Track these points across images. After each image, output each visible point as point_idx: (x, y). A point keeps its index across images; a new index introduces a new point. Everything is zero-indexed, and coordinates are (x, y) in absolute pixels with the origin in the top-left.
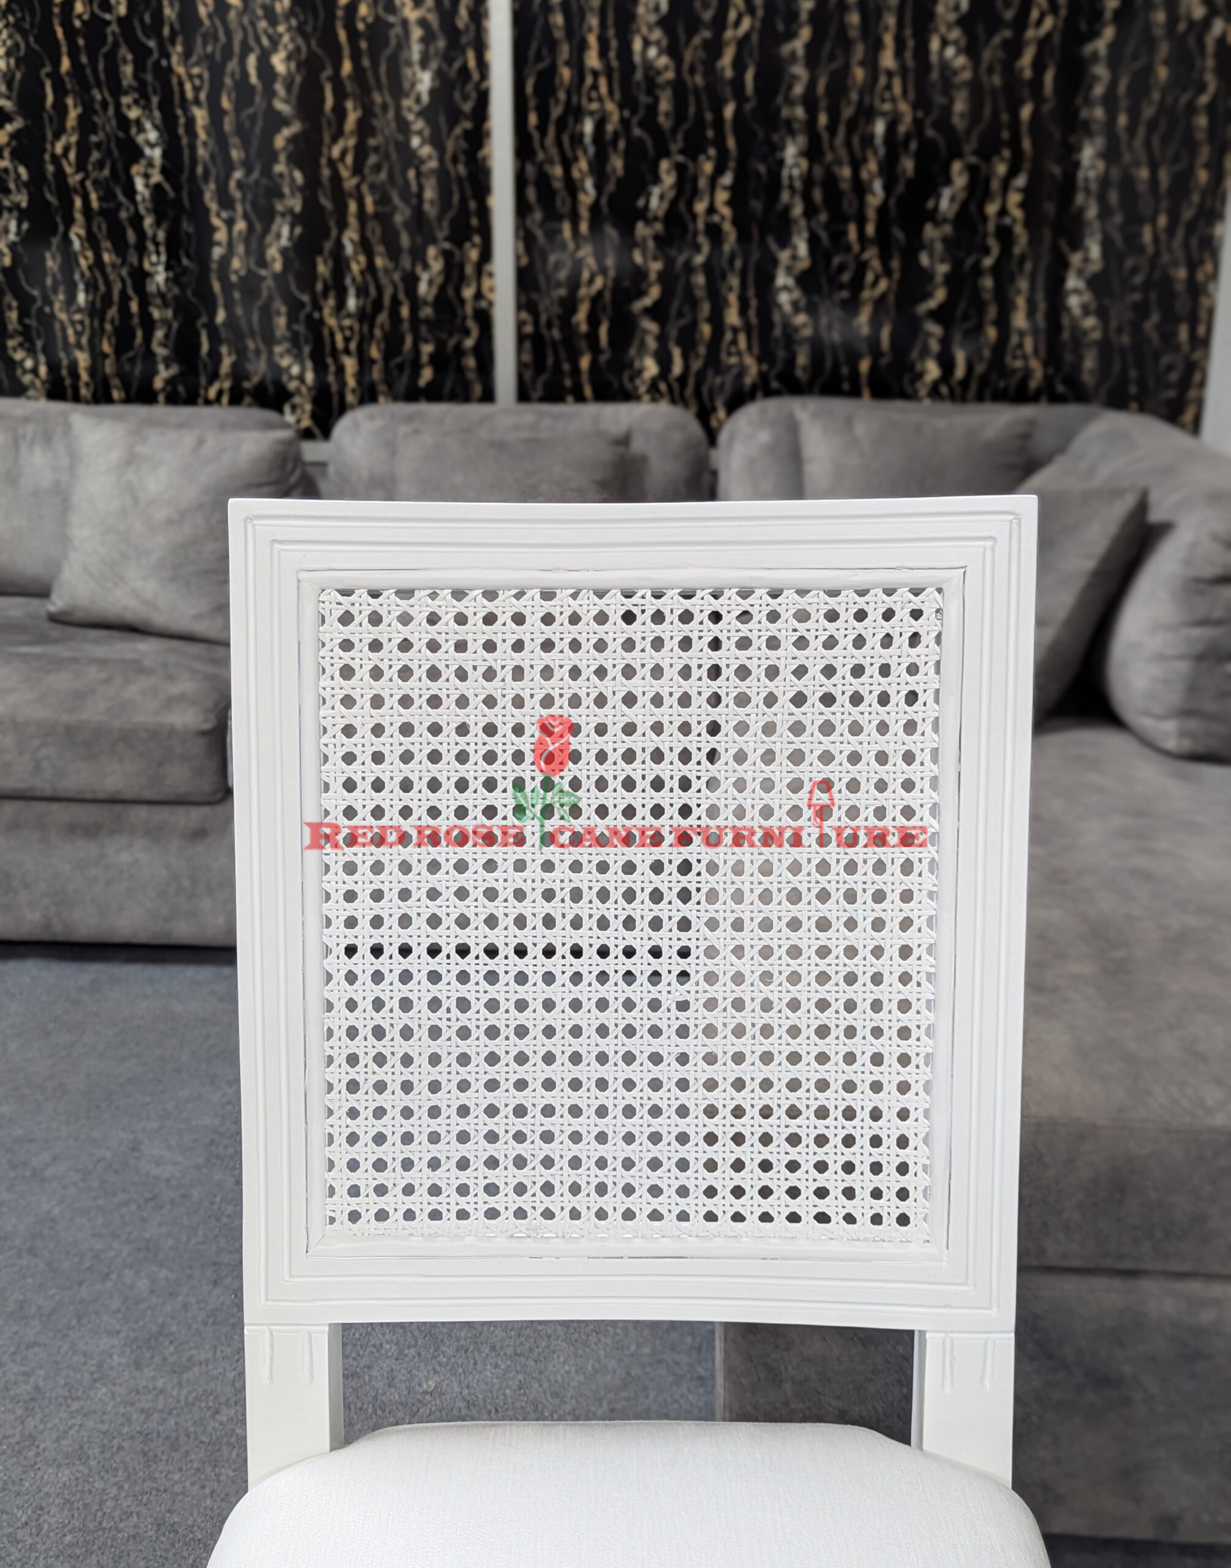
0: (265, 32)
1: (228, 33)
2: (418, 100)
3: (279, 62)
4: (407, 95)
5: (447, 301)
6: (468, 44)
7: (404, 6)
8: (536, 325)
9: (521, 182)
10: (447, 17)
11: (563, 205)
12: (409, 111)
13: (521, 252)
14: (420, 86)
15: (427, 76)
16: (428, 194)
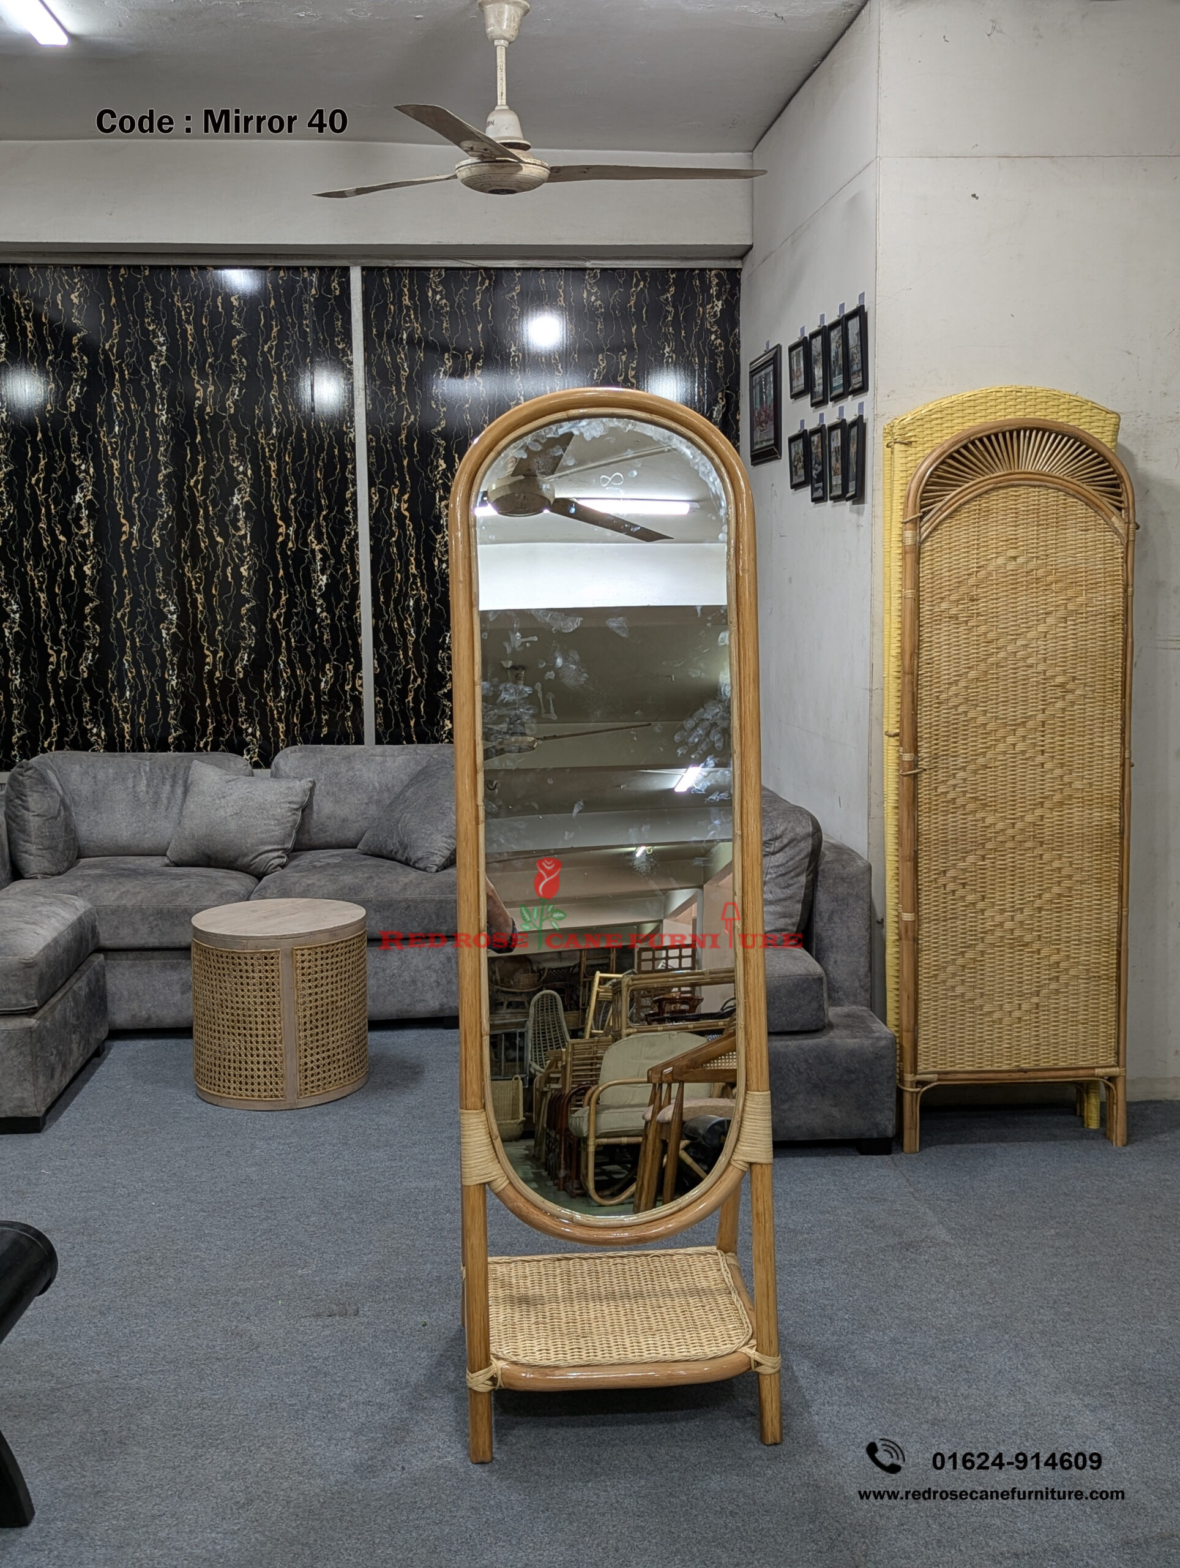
0: (237, 555)
1: (216, 556)
2: (320, 589)
3: (243, 570)
4: (314, 587)
5: (336, 692)
6: (347, 562)
7: (312, 542)
8: (385, 704)
9: (376, 630)
10: (336, 549)
11: (399, 642)
12: (315, 595)
13: (376, 666)
14: (321, 582)
15: (324, 578)
16: (325, 637)
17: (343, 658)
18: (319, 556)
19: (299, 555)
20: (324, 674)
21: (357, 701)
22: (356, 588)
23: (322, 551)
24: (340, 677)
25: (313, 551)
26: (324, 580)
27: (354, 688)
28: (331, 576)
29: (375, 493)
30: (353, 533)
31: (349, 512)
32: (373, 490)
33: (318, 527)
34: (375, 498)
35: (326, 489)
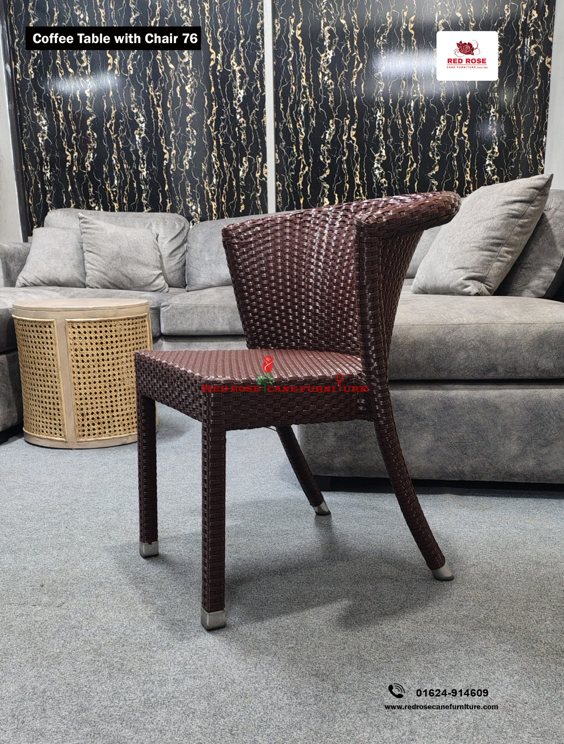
0: (183, 77)
1: (170, 79)
2: (239, 101)
3: (188, 89)
4: (235, 99)
5: (250, 179)
6: (257, 78)
7: (234, 65)
8: (283, 186)
9: (277, 131)
10: (250, 68)
11: (293, 139)
12: (236, 105)
13: (277, 158)
14: (239, 95)
15: (242, 92)
16: (243, 137)
17: (254, 153)
18: (238, 75)
19: (225, 75)
20: (242, 165)
21: (264, 185)
22: (263, 99)
23: (241, 71)
24: (252, 168)
25: (234, 71)
26: (241, 94)
27: (262, 176)
28: (247, 90)
29: (277, 24)
30: (262, 56)
31: (259, 40)
32: (276, 21)
33: (238, 51)
34: (278, 27)
35: (244, 23)
